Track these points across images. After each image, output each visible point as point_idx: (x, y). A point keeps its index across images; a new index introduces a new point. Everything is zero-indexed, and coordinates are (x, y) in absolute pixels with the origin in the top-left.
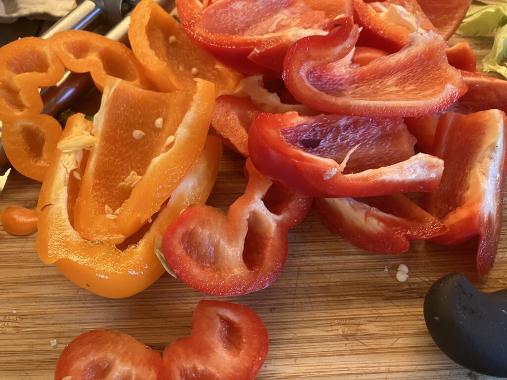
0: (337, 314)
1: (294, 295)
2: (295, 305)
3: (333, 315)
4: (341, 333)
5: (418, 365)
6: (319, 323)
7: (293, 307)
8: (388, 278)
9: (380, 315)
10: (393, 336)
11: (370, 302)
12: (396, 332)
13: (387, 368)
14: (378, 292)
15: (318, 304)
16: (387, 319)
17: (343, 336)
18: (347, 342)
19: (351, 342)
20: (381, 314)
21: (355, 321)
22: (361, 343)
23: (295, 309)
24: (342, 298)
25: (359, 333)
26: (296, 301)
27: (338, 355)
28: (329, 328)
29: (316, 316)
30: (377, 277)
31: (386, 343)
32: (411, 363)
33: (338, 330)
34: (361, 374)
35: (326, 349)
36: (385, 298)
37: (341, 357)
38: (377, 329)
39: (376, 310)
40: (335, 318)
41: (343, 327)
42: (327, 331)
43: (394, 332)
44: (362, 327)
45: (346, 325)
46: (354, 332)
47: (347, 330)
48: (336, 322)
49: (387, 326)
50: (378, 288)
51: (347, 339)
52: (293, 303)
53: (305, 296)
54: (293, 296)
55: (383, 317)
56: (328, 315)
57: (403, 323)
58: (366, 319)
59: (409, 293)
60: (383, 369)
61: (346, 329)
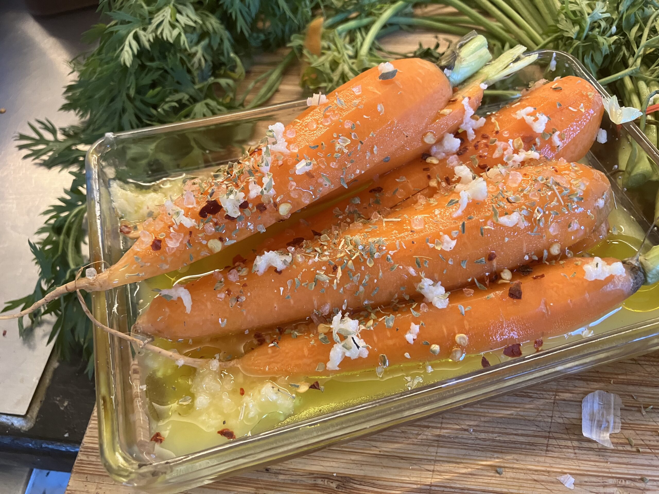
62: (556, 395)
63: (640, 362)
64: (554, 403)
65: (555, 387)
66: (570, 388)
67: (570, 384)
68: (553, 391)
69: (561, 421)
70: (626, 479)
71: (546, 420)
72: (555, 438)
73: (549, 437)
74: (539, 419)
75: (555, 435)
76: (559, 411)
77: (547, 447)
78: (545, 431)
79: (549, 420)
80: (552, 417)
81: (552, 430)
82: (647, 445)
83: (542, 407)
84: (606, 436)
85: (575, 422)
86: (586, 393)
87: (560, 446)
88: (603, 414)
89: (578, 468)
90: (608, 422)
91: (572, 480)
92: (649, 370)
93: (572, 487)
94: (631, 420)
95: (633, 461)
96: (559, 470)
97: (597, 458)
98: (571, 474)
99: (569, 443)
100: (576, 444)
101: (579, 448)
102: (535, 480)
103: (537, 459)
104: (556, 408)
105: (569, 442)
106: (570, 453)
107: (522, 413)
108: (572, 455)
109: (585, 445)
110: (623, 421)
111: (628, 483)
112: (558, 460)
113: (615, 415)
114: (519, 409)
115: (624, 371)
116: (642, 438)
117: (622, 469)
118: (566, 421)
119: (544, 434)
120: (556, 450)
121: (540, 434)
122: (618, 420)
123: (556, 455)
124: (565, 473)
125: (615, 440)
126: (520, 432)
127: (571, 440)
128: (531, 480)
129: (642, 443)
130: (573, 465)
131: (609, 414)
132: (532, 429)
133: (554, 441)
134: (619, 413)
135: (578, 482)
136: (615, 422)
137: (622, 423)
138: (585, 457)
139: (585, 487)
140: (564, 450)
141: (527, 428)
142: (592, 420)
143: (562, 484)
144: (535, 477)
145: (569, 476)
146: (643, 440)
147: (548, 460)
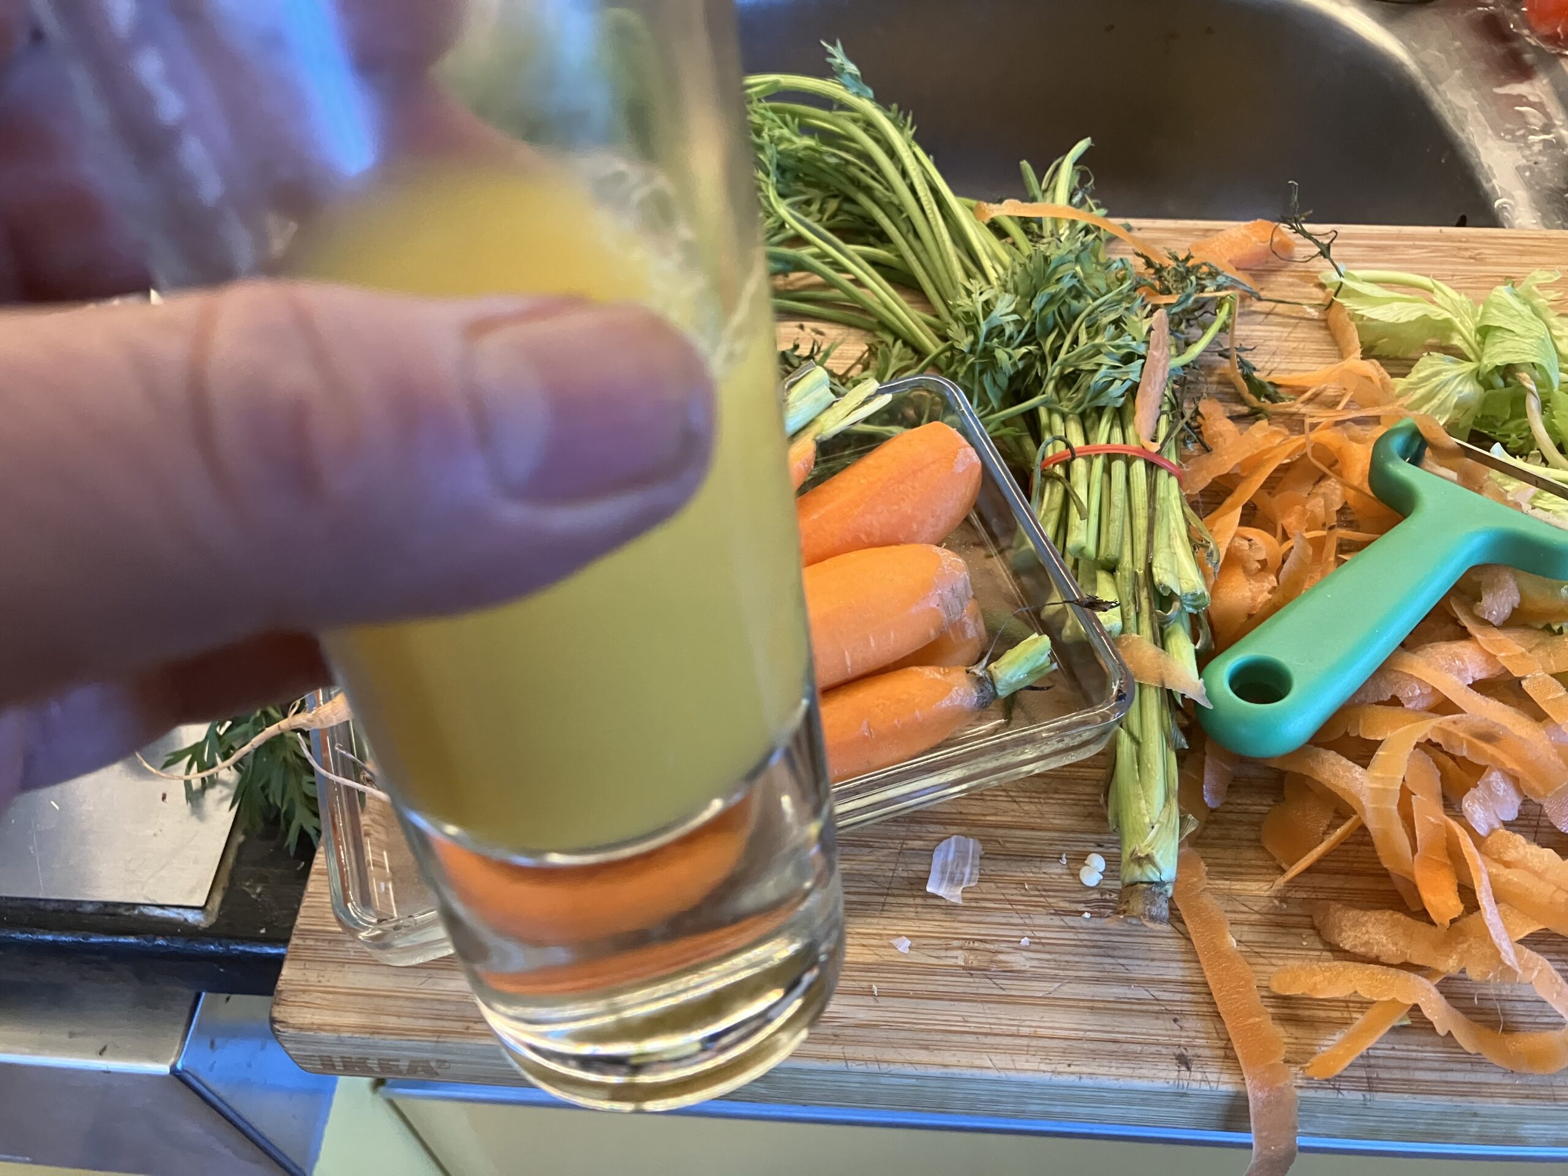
0: (958, 931)
1: (888, 889)
2: (885, 908)
3: (954, 931)
4: (963, 964)
5: (1089, 1031)
6: (925, 942)
7: (882, 910)
8: (1065, 877)
9: (1037, 941)
10: (1054, 978)
11: (1022, 916)
12: (1061, 973)
13: (1033, 1029)
14: (1042, 899)
15: (929, 910)
16: (1048, 948)
17: (964, 968)
18: (971, 980)
19: (977, 980)
20: (1039, 938)
21: (988, 946)
22: (995, 983)
23: (886, 914)
24: (974, 904)
25: (994, 967)
26: (890, 899)
27: (952, 1000)
28: (943, 953)
29: (922, 929)
30: (1045, 873)
31: (1040, 988)
32: (1075, 1026)
33: (956, 958)
34: (986, 1034)
35: (931, 988)
36: (1053, 911)
37: (956, 1003)
38: (1028, 964)
39: (1032, 931)
40: (955, 936)
41: (966, 953)
42: (937, 957)
43: (1057, 972)
44: (1001, 957)
45: (972, 952)
46: (986, 964)
47: (974, 960)
48: (956, 943)
49: (1047, 960)
50: (1044, 893)
51: (971, 974)
52: (884, 904)
53: (906, 892)
54: (886, 891)
55: (1043, 944)
56: (943, 930)
57: (1076, 959)
58: (1011, 945)
59: (1099, 907)
60: (1024, 1031)
61: (972, 957)
62: (903, 844)
63: (1017, 800)
64: (899, 853)
65: (904, 834)
66: (922, 834)
67: (924, 830)
68: (899, 839)
69: (905, 874)
70: (974, 940)
71: (887, 874)
72: (893, 895)
73: (887, 895)
74: (877, 873)
75: (895, 892)
76: (905, 863)
77: (883, 906)
78: (883, 888)
79: (891, 874)
80: (894, 870)
81: (893, 885)
82: (1008, 900)
83: (882, 859)
84: (959, 891)
85: (922, 875)
86: (941, 840)
87: (899, 905)
88: (957, 865)
89: (917, 929)
90: (963, 874)
91: (908, 942)
92: (1026, 808)
93: (907, 951)
94: (992, 871)
95: (988, 919)
96: (894, 933)
97: (942, 917)
98: (908, 936)
99: (911, 901)
100: (919, 901)
101: (924, 906)
102: (864, 946)
103: (869, 920)
104: (901, 859)
105: (912, 899)
106: (910, 912)
107: (857, 867)
108: (913, 915)
109: (931, 901)
110: (982, 872)
111: (976, 944)
112: (895, 921)
113: (973, 866)
114: (854, 863)
115: (993, 811)
116: (1004, 891)
117: (973, 929)
118: (912, 875)
119: (881, 891)
120: (894, 909)
121: (876, 891)
122: (976, 871)
123: (892, 915)
124: (900, 936)
125: (969, 895)
126: (852, 890)
127: (914, 897)
128: (858, 945)
129: (1002, 897)
130: (913, 926)
131: (965, 865)
132: (867, 885)
133: (892, 898)
134: (977, 862)
135: (914, 945)
136: (971, 874)
137: (981, 874)
138: (928, 916)
139: (922, 951)
140: (904, 909)
141: (863, 885)
142: (943, 872)
143: (895, 948)
144: (864, 942)
145: (904, 938)
146: (1003, 894)
147: (884, 921)
